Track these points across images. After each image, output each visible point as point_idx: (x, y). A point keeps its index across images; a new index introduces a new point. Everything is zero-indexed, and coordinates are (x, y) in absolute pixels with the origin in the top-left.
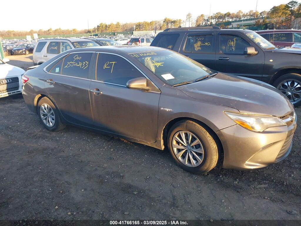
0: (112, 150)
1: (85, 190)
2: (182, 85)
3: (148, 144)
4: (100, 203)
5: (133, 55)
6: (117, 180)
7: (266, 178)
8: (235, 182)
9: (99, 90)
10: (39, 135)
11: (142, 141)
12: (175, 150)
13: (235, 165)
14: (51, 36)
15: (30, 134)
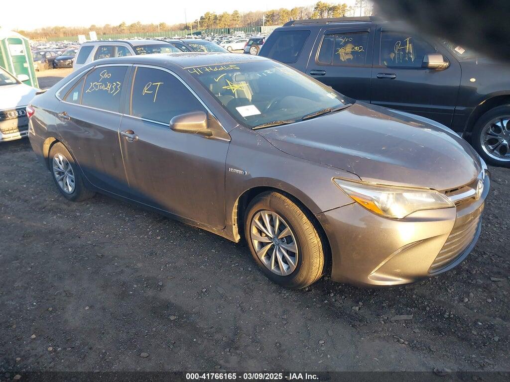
0: (159, 238)
1: (91, 307)
2: (271, 127)
3: (213, 230)
4: (108, 333)
5: (191, 70)
6: (150, 293)
7: (414, 302)
8: (353, 308)
9: (133, 133)
10: (50, 207)
11: (205, 226)
12: (256, 243)
13: (351, 276)
14: (124, 35)
15: (38, 204)
